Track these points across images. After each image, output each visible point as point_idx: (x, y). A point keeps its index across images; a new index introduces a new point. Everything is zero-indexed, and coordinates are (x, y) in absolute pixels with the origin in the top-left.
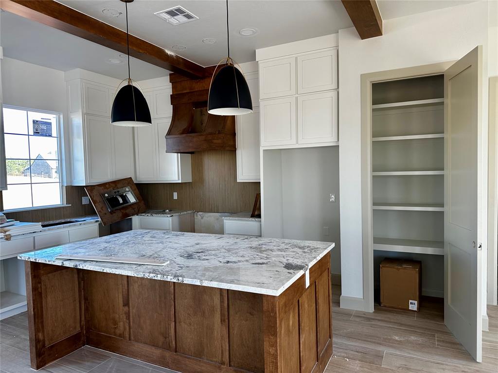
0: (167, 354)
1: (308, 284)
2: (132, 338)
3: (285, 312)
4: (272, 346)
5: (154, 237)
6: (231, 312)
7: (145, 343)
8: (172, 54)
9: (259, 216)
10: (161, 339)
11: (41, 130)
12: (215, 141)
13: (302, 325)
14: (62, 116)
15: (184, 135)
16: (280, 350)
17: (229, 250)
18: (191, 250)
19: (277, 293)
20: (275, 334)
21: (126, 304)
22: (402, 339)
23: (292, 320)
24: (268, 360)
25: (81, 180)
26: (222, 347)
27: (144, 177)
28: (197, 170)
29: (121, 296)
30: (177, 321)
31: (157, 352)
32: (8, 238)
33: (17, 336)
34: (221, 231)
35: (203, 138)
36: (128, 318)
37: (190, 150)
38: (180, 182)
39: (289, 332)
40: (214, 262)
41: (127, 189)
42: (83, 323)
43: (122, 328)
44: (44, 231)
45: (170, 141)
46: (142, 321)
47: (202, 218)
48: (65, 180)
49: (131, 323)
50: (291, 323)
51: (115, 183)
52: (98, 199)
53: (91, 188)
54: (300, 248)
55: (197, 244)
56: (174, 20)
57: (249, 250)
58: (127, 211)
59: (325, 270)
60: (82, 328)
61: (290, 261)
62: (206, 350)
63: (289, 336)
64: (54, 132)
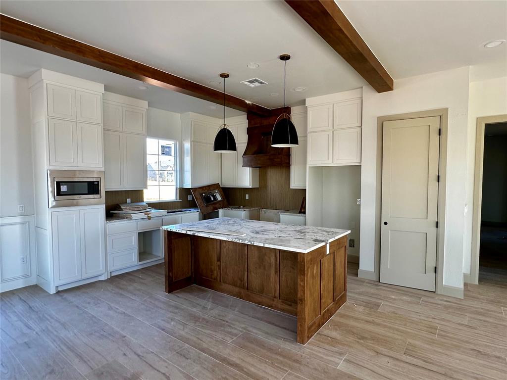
0: (242, 291)
1: (328, 252)
2: (222, 281)
3: (311, 264)
4: (302, 281)
5: (235, 222)
6: (281, 268)
7: (229, 284)
8: (250, 103)
9: (304, 213)
10: (239, 282)
11: (165, 151)
12: (275, 160)
13: (323, 275)
14: (178, 143)
15: (255, 155)
16: (307, 284)
17: (281, 231)
18: (258, 230)
19: (306, 252)
20: (304, 275)
21: (219, 260)
22: (397, 298)
23: (316, 270)
24: (300, 289)
25: (188, 185)
26: (275, 287)
27: (228, 183)
28: (262, 179)
29: (216, 255)
30: (249, 271)
31: (236, 290)
32: (149, 218)
33: (154, 277)
34: (278, 221)
35: (268, 157)
36: (220, 269)
37: (259, 166)
38: (251, 187)
39: (313, 277)
40: (272, 236)
41: (216, 191)
42: (193, 271)
43: (216, 275)
44: (168, 215)
45: (246, 159)
46: (228, 271)
47: (265, 213)
48: (178, 184)
49: (221, 272)
50: (315, 272)
51: (209, 186)
52: (198, 197)
53: (195, 189)
54: (326, 232)
55: (262, 227)
56: (252, 85)
57: (294, 232)
58: (216, 206)
59: (343, 246)
60: (192, 273)
61: (318, 238)
62: (265, 289)
63: (313, 279)
64: (173, 153)
